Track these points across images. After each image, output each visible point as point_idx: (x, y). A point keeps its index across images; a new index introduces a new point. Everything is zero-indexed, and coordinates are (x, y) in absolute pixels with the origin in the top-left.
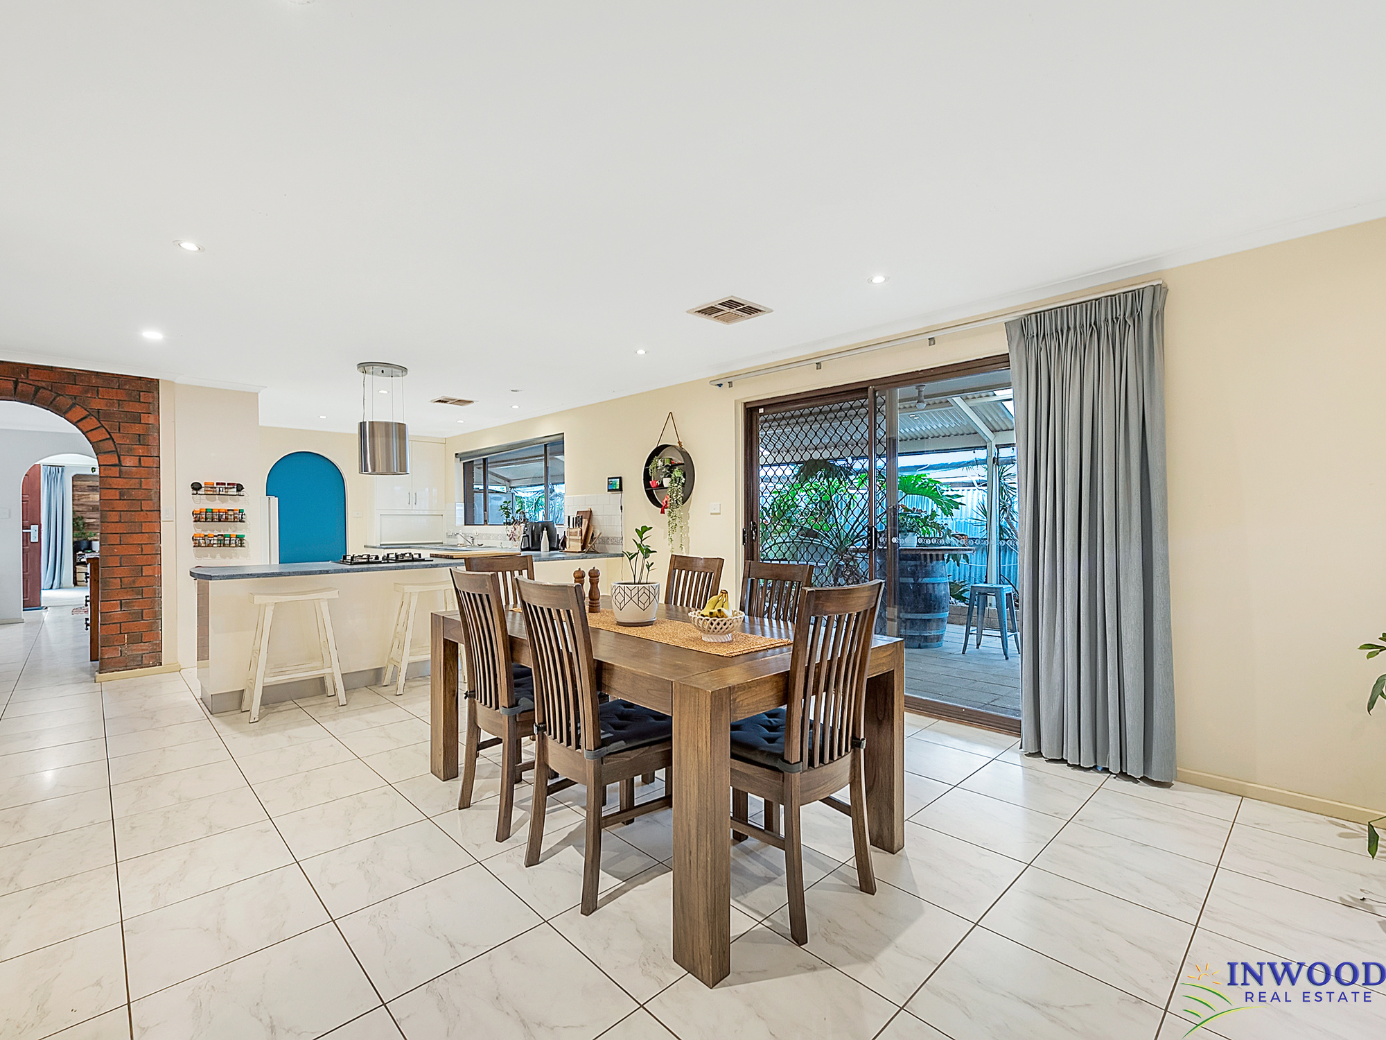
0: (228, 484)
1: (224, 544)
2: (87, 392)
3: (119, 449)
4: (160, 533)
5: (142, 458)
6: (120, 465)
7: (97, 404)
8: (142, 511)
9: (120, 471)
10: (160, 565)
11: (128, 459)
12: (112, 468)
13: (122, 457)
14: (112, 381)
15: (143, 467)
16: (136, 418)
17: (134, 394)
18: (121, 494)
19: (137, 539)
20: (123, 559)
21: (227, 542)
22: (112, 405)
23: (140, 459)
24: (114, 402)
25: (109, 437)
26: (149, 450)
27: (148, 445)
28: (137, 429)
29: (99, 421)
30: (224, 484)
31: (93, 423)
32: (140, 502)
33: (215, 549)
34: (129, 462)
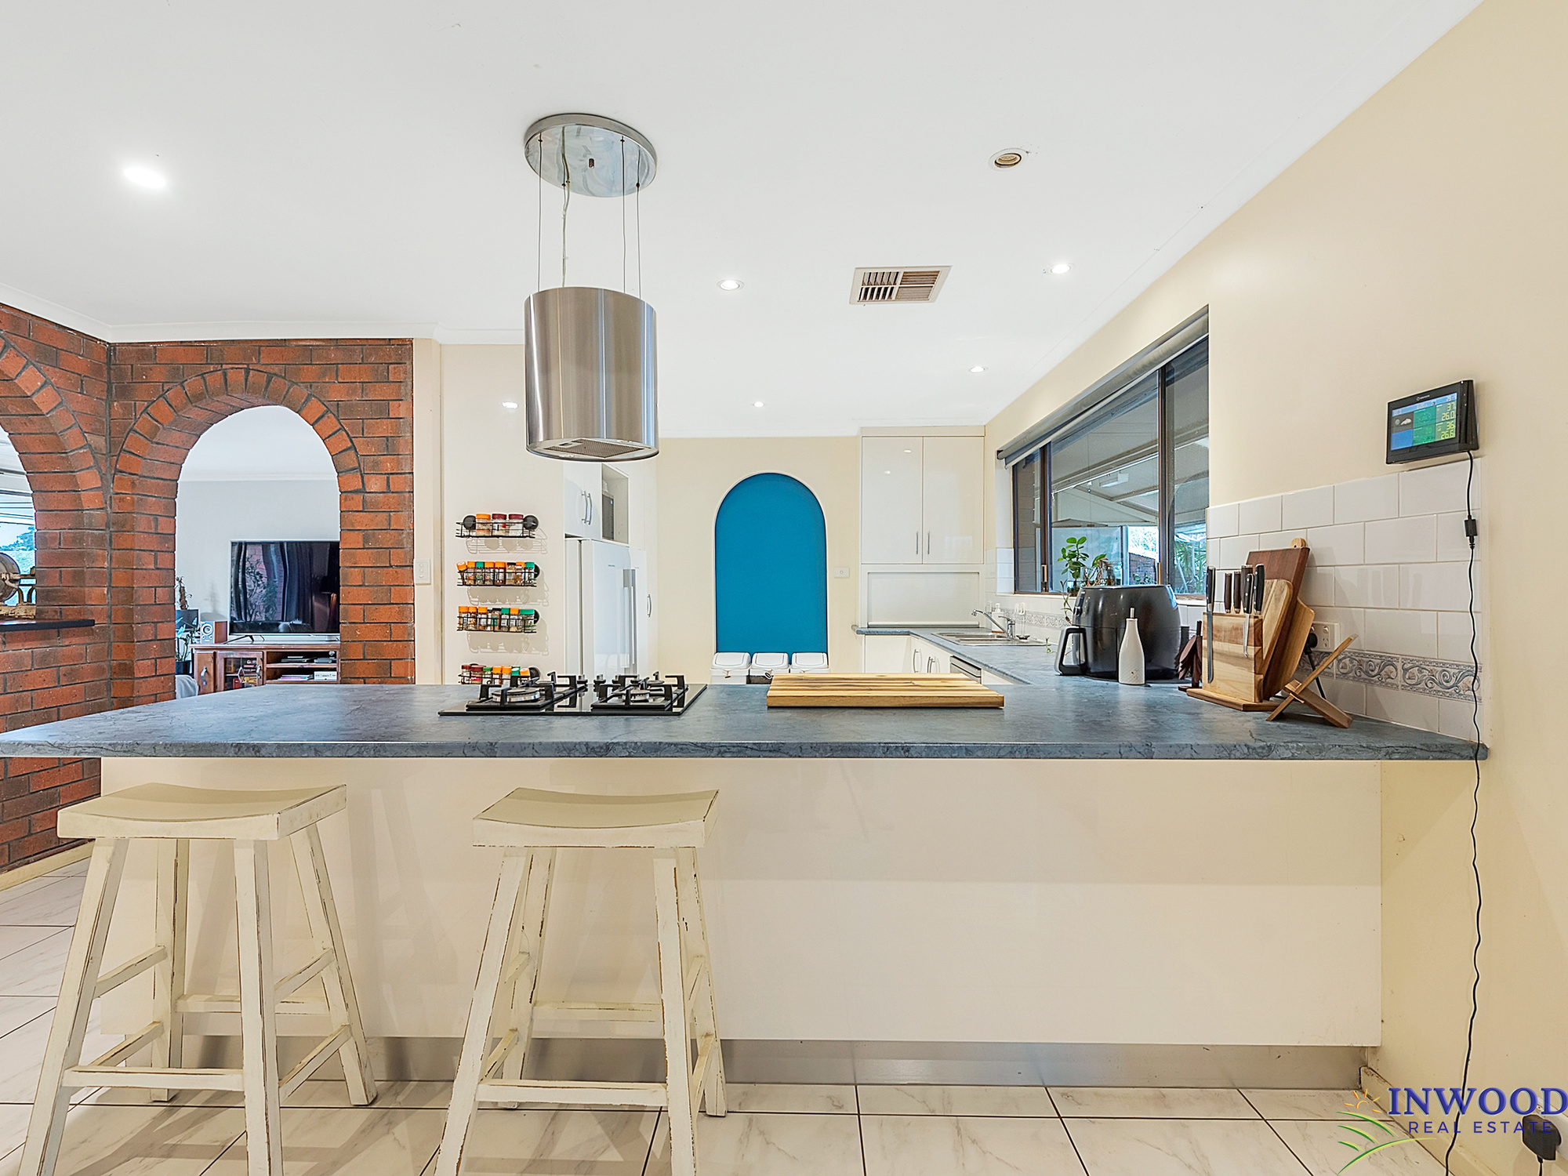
0: (511, 516)
1: (500, 627)
2: (324, 376)
3: (362, 464)
4: (413, 604)
5: (391, 476)
6: (363, 491)
7: (337, 394)
8: (391, 566)
9: (364, 501)
10: (414, 659)
11: (374, 479)
12: (354, 495)
13: (365, 476)
14: (355, 351)
15: (393, 492)
16: (382, 409)
17: (381, 367)
18: (366, 540)
19: (385, 614)
20: (367, 647)
21: (504, 623)
22: (354, 392)
23: (388, 478)
24: (356, 387)
25: (350, 444)
26: (399, 463)
27: (398, 455)
28: (384, 428)
29: (339, 420)
30: (504, 517)
31: (331, 423)
32: (388, 551)
33: (489, 636)
34: (375, 484)
